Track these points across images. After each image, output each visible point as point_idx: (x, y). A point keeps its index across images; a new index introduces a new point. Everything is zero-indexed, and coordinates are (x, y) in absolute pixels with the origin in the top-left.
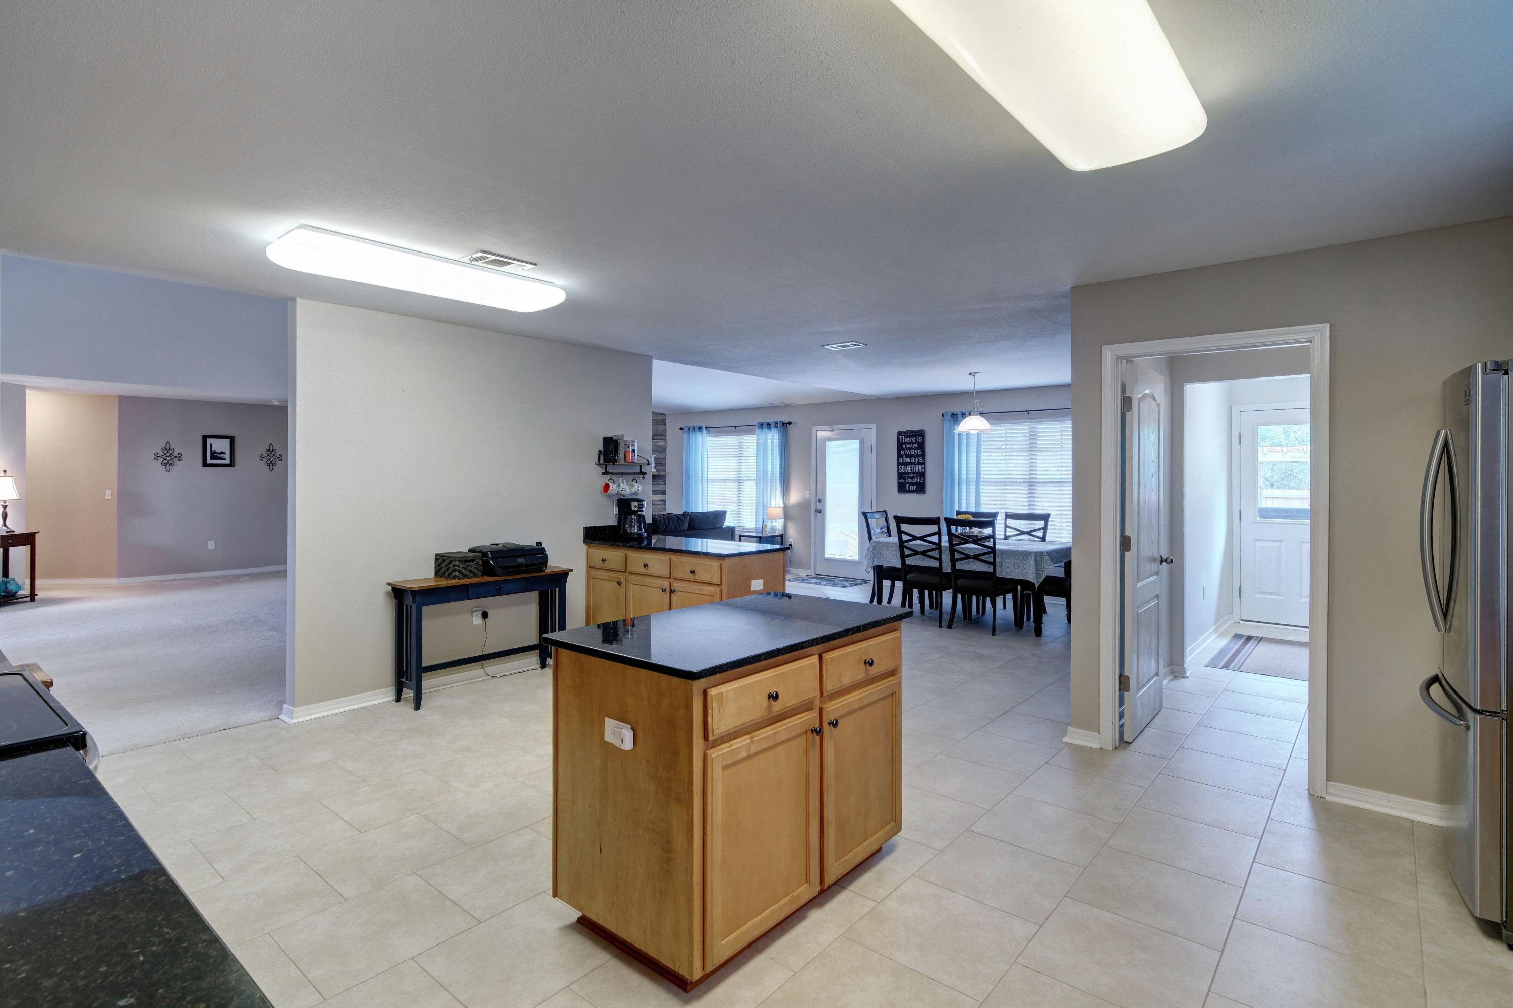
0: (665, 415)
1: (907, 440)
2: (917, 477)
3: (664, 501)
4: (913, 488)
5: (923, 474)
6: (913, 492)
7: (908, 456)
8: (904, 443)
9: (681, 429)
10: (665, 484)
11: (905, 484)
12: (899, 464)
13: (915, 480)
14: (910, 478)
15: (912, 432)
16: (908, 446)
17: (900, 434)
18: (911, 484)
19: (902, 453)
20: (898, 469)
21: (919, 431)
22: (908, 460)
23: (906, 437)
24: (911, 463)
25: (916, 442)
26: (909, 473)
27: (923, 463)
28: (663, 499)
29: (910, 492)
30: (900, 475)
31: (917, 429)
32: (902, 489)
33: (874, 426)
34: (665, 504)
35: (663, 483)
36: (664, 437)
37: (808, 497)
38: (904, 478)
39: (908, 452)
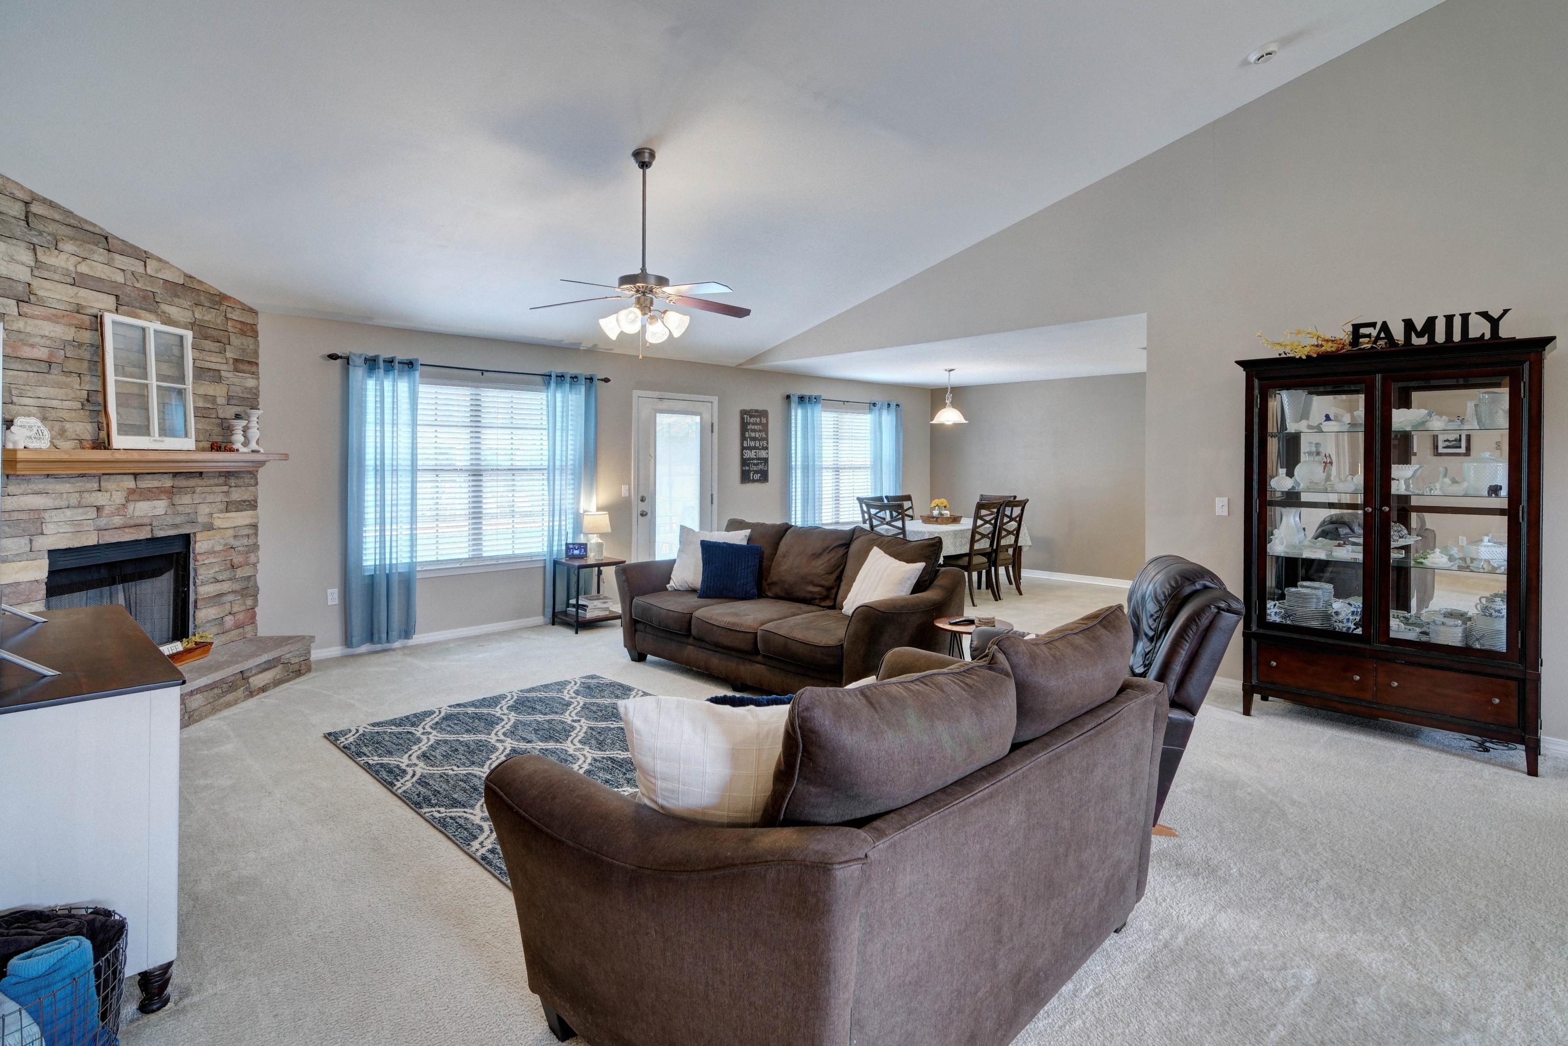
0: (253, 312)
1: (752, 420)
2: (761, 463)
3: (255, 526)
4: (757, 476)
5: (766, 460)
6: (757, 481)
7: (754, 439)
8: (749, 424)
9: (333, 357)
10: (257, 484)
11: (749, 471)
12: (743, 448)
13: (760, 467)
14: (754, 464)
15: (756, 411)
16: (753, 427)
17: (744, 413)
18: (756, 472)
19: (747, 435)
20: (742, 455)
21: (763, 411)
22: (752, 444)
23: (751, 416)
24: (755, 448)
25: (760, 424)
26: (753, 459)
27: (766, 448)
28: (253, 521)
29: (754, 481)
30: (744, 462)
31: (760, 408)
32: (745, 477)
33: (715, 399)
34: (256, 534)
35: (252, 482)
36: (254, 369)
37: (625, 493)
38: (748, 465)
39: (753, 434)
